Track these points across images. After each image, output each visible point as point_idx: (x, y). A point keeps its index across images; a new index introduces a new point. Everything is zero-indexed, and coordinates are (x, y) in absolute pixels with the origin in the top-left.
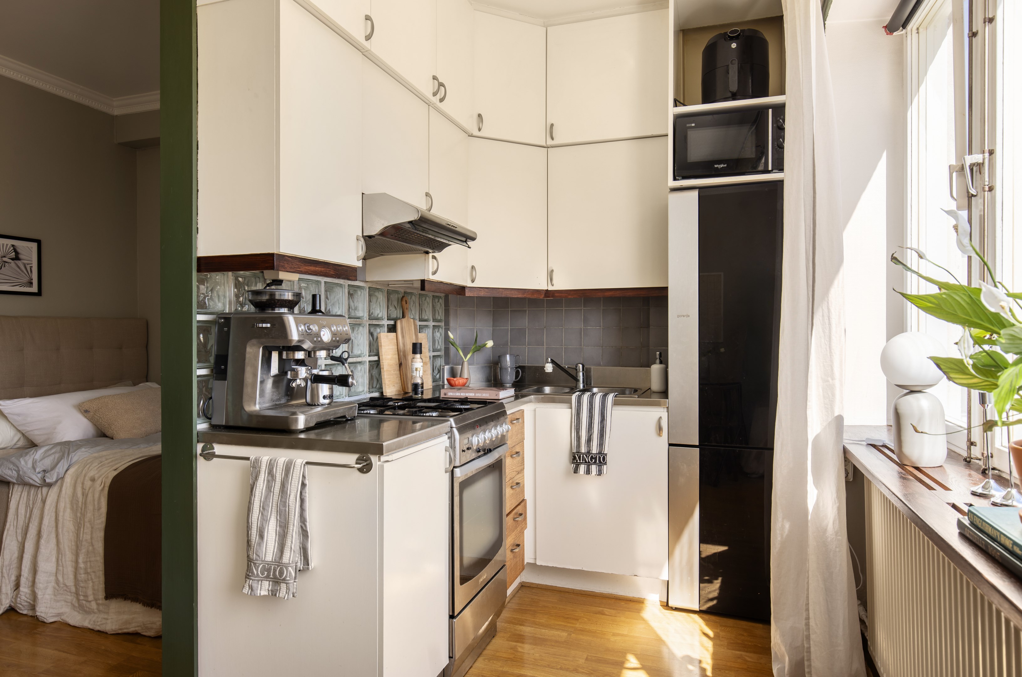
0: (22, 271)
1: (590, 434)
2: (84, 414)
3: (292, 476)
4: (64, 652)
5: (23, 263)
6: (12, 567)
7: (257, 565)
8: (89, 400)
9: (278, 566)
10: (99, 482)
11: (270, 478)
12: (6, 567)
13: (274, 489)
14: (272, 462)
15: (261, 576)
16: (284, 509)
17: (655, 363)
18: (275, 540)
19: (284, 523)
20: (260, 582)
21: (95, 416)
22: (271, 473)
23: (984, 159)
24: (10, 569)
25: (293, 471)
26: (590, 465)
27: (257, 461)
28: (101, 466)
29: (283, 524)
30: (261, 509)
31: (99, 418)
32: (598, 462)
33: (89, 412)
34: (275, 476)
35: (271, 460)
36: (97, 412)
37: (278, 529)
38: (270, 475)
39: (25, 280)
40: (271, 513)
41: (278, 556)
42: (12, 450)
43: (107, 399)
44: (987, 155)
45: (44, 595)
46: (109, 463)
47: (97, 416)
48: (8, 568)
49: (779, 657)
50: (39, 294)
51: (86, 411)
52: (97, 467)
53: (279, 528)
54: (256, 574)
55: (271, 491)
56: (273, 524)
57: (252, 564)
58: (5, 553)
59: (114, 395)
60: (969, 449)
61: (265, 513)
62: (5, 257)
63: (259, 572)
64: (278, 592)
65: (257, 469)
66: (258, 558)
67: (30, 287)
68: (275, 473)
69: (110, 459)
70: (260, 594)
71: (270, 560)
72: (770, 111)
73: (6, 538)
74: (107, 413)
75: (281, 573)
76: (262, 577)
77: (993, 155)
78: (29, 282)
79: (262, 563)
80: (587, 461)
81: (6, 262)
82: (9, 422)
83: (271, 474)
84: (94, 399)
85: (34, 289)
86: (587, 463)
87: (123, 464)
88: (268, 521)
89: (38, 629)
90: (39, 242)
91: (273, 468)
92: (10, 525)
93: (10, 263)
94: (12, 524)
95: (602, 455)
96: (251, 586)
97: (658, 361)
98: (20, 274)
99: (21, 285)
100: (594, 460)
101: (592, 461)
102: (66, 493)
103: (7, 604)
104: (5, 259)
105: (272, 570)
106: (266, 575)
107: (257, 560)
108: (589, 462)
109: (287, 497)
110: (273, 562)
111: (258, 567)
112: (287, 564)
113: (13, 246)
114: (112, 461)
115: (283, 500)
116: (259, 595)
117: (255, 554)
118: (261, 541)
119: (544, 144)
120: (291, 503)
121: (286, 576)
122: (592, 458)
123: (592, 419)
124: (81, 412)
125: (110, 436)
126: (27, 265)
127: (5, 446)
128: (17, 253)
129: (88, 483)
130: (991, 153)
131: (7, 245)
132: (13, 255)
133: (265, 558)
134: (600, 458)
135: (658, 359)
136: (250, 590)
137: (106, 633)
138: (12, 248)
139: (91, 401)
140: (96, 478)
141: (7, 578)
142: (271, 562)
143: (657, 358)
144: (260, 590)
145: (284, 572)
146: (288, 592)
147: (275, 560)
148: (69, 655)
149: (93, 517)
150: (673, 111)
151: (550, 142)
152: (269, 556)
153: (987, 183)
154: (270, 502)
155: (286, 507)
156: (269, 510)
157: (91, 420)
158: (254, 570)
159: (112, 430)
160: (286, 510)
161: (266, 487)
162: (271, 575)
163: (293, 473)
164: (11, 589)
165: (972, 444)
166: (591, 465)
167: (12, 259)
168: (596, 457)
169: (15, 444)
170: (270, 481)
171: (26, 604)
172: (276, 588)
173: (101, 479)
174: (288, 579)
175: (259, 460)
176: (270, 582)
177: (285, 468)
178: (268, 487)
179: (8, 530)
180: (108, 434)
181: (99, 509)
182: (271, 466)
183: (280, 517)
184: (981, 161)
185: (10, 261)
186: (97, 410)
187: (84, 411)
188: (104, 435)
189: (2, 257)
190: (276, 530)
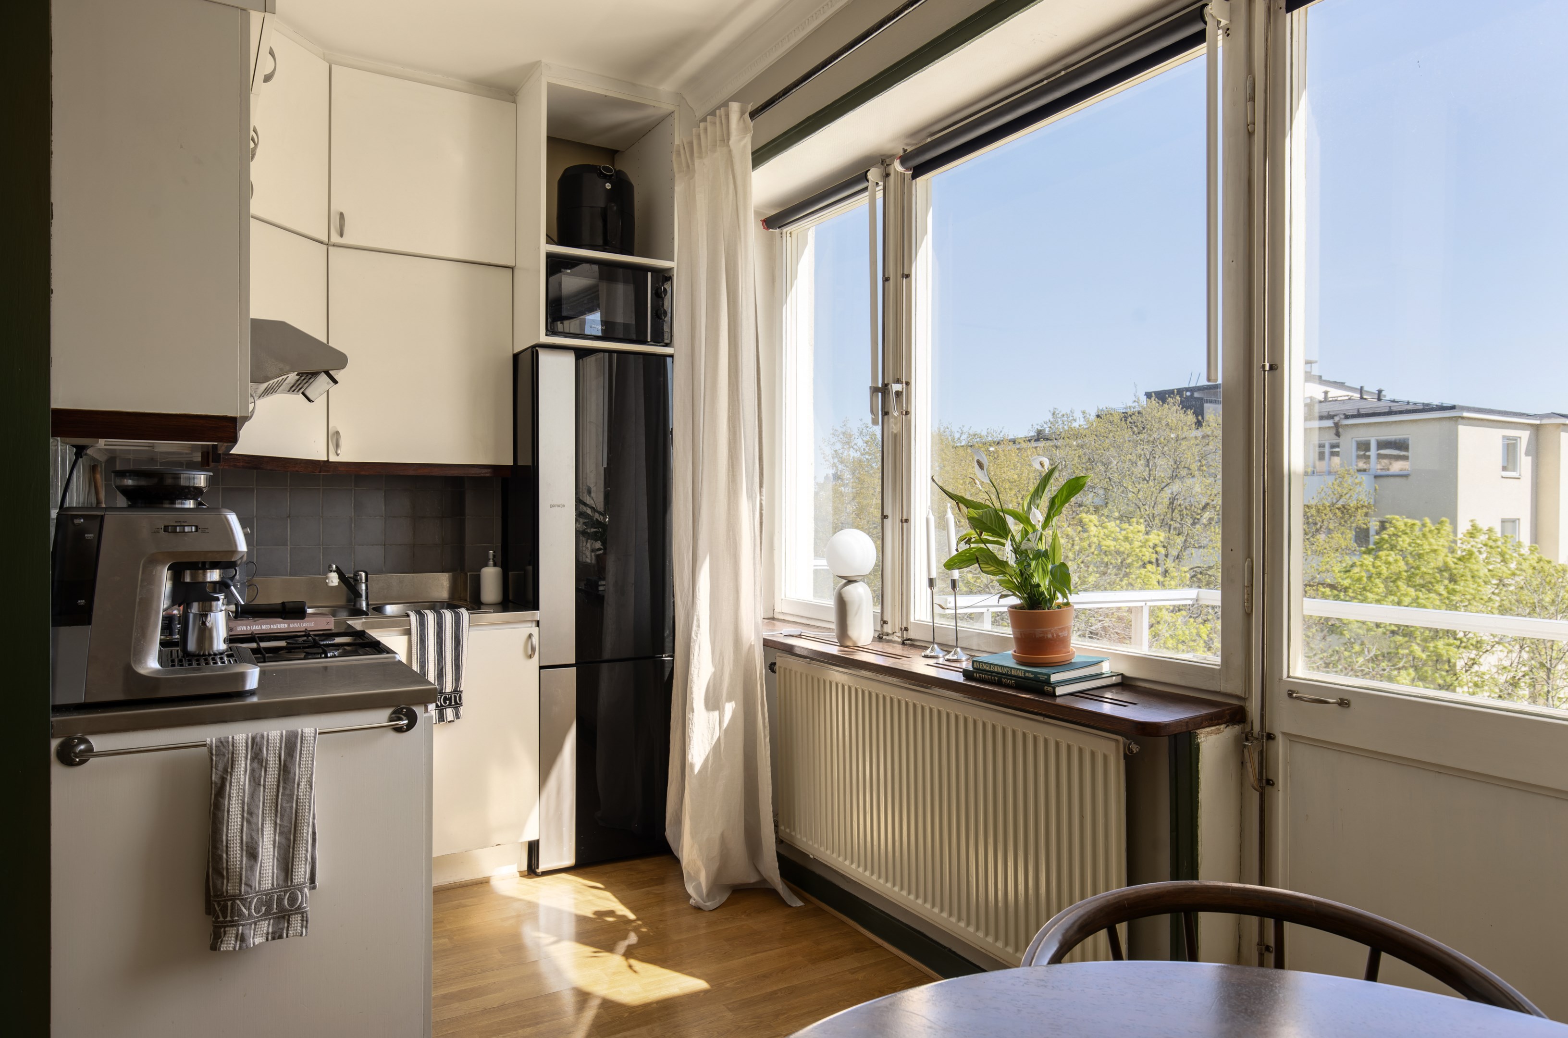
1: (441, 666)
3: (301, 753)
7: (249, 900)
9: (285, 892)
11: (256, 765)
13: (265, 781)
14: (258, 739)
15: (255, 915)
16: (288, 805)
17: (486, 565)
18: (274, 856)
19: (287, 826)
20: (253, 926)
22: (260, 757)
23: (903, 389)
25: (301, 746)
26: (443, 709)
27: (225, 744)
29: (286, 830)
30: (245, 815)
32: (453, 704)
34: (267, 760)
35: (253, 739)
37: (277, 838)
38: (256, 761)
40: (263, 816)
41: (282, 877)
44: (904, 385)
49: (693, 874)
53: (279, 836)
54: (247, 915)
55: (260, 785)
56: (269, 832)
57: (238, 902)
60: (882, 626)
61: (254, 820)
63: (253, 911)
64: (285, 931)
65: (227, 755)
66: (250, 890)
68: (265, 755)
70: (254, 943)
71: (269, 888)
72: (649, 274)
75: (293, 899)
76: (257, 917)
77: (909, 386)
79: (257, 895)
80: (439, 704)
83: (259, 759)
86: (439, 707)
88: (260, 830)
91: (261, 750)
95: (457, 694)
96: (242, 934)
97: (491, 562)
100: (448, 702)
101: (445, 703)
105: (275, 901)
106: (263, 911)
107: (247, 893)
108: (442, 706)
109: (294, 787)
110: (275, 889)
111: (250, 903)
112: (303, 884)
115: (288, 792)
116: (252, 946)
117: (243, 886)
118: (252, 862)
119: (326, 239)
120: (302, 794)
121: (302, 903)
122: (445, 699)
123: (442, 647)
130: (908, 384)
133: (260, 887)
134: (455, 697)
135: (491, 561)
136: (238, 943)
142: (271, 889)
143: (490, 559)
144: (253, 938)
145: (298, 897)
146: (305, 924)
147: (278, 885)
150: (546, 248)
151: (335, 238)
152: (267, 882)
153: (904, 409)
154: (260, 801)
155: (293, 802)
156: (259, 813)
158: (244, 910)
160: (292, 806)
161: (250, 781)
162: (275, 909)
163: (301, 750)
165: (885, 622)
166: (445, 708)
168: (451, 696)
170: (256, 770)
172: (281, 926)
174: (305, 905)
175: (228, 742)
176: (270, 920)
177: (286, 744)
178: (254, 780)
182: (256, 747)
183: (281, 820)
184: (901, 390)
190: (274, 841)
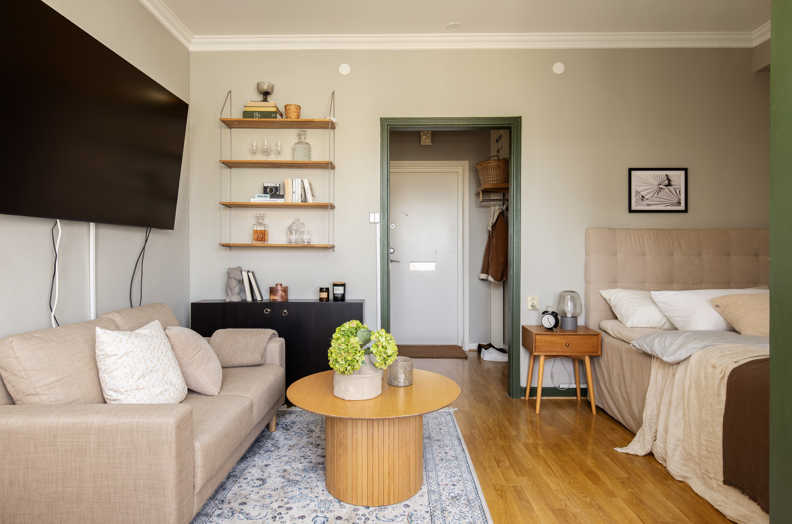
0: (673, 194)
2: (715, 308)
4: (684, 514)
5: (674, 188)
6: (652, 421)
8: (720, 297)
10: (719, 370)
12: (648, 420)
21: (725, 311)
24: (651, 422)
28: (723, 356)
31: (728, 313)
33: (720, 307)
36: (727, 308)
39: (676, 201)
42: (660, 330)
43: (736, 297)
45: (673, 455)
46: (730, 355)
47: (727, 311)
48: (649, 421)
50: (686, 211)
51: (717, 306)
52: (719, 356)
58: (647, 408)
59: (743, 295)
62: (661, 185)
67: (679, 206)
69: (732, 351)
73: (648, 397)
74: (736, 310)
78: (678, 202)
81: (662, 188)
82: (659, 308)
84: (725, 296)
85: (682, 207)
87: (744, 359)
89: (668, 481)
90: (686, 170)
92: (651, 388)
93: (665, 189)
94: (653, 387)
98: (672, 196)
99: (673, 205)
102: (691, 374)
103: (648, 449)
104: (661, 186)
113: (667, 175)
114: (734, 353)
124: (713, 306)
125: (738, 330)
126: (676, 189)
127: (655, 326)
128: (669, 180)
129: (710, 369)
131: (662, 175)
132: (667, 182)
137: (725, 516)
138: (666, 177)
139: (722, 297)
140: (717, 366)
141: (648, 428)
148: (688, 519)
149: (713, 402)
157: (722, 314)
159: (739, 325)
164: (651, 438)
167: (666, 186)
169: (662, 326)
171: (660, 455)
173: (721, 368)
179: (650, 391)
180: (737, 329)
181: (719, 396)
185: (665, 187)
186: (727, 306)
187: (716, 306)
188: (733, 330)
189: (658, 185)
